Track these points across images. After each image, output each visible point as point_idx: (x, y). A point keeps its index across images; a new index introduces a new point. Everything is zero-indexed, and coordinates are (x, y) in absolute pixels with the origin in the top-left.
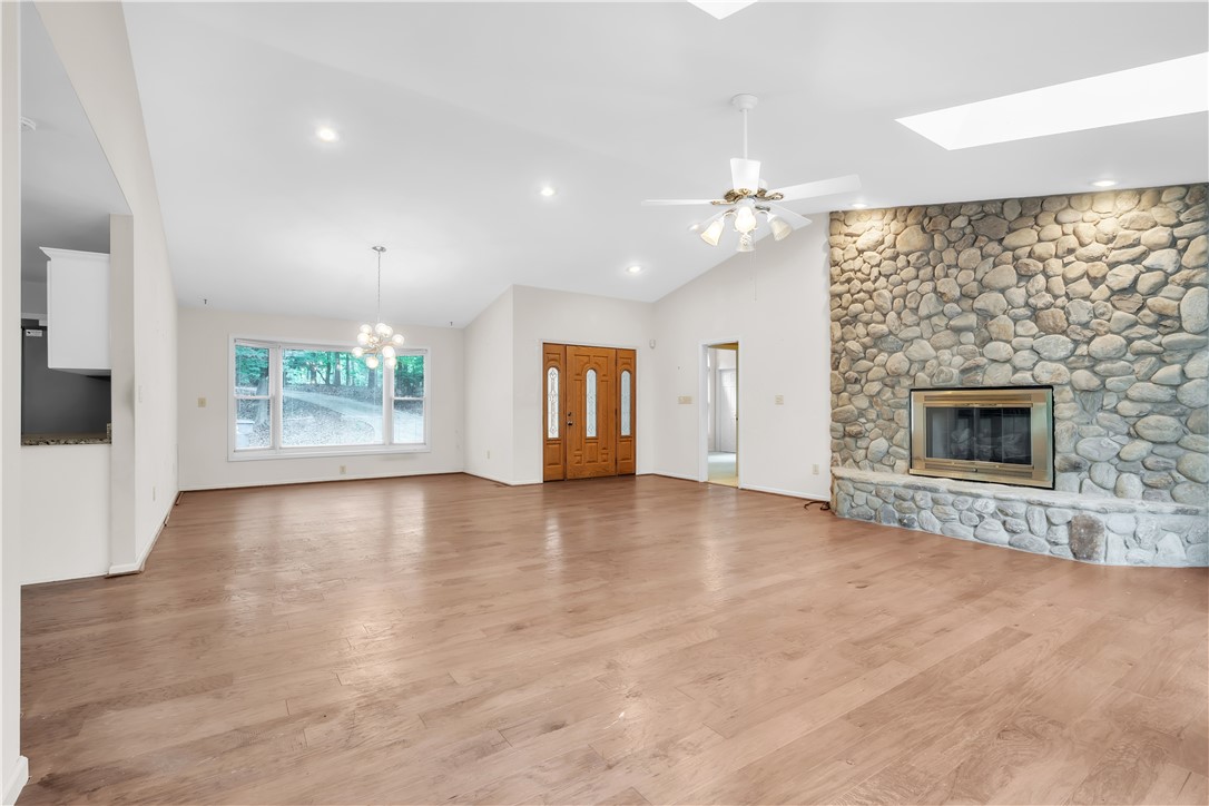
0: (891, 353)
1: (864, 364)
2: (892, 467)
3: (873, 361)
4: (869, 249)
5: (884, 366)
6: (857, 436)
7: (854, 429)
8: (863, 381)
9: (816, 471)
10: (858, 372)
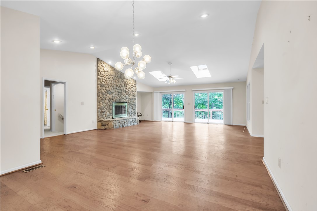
0: (110, 95)
1: (105, 96)
2: (110, 118)
3: (106, 96)
4: (106, 71)
5: (109, 97)
6: (103, 112)
7: (103, 110)
8: (105, 100)
9: (93, 122)
10: (104, 98)
